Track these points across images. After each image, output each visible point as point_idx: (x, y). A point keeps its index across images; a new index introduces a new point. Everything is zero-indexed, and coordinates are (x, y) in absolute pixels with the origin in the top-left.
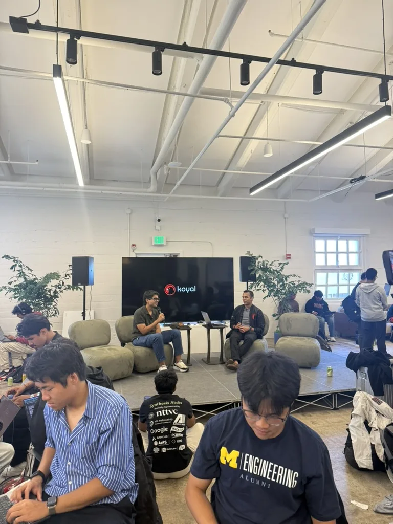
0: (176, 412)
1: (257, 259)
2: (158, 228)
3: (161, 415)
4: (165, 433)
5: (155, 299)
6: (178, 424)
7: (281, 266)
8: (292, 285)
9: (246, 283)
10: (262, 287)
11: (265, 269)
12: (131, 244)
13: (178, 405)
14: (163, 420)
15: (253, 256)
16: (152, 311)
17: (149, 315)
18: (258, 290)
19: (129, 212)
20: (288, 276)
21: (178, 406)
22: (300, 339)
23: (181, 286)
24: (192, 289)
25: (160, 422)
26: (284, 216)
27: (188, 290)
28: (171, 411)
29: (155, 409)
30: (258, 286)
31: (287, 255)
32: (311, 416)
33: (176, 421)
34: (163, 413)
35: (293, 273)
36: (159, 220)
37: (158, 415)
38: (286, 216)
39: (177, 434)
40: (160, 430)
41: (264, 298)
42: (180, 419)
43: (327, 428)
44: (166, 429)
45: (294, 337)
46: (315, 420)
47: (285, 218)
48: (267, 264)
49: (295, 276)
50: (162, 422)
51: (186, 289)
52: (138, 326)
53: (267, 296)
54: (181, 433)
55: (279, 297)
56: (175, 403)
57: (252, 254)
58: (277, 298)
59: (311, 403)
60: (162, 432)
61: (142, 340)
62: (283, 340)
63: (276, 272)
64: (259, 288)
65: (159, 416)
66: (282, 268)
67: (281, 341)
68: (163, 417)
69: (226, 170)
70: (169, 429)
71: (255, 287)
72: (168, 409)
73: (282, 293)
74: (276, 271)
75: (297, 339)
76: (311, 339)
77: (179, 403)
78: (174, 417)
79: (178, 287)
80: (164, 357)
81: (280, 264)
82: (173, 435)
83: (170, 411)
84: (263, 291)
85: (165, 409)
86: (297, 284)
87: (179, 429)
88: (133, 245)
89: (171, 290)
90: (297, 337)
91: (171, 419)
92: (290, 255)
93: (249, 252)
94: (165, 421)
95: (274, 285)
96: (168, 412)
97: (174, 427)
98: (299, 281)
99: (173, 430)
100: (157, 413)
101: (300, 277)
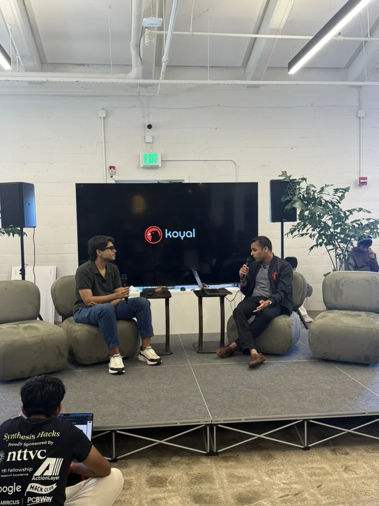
0: (42, 454)
1: (299, 183)
2: (149, 139)
3: (14, 459)
4: (16, 496)
5: (111, 248)
6: (43, 479)
7: (340, 194)
8: (357, 226)
9: (280, 223)
10: (310, 231)
11: (310, 200)
12: (108, 166)
13: (51, 439)
14: (14, 470)
15: (291, 178)
16: (106, 268)
17: (99, 275)
18: (302, 235)
19: (103, 114)
20: (351, 212)
21: (50, 442)
22: (353, 316)
23: (171, 230)
24: (189, 234)
25: (10, 473)
26: (357, 113)
27: (182, 235)
28: (34, 453)
29: (10, 444)
30: (303, 229)
31: (361, 179)
32: (347, 454)
33: (38, 473)
34: (19, 456)
35: (357, 207)
36: (150, 127)
37: (8, 460)
38: (361, 114)
39: (38, 499)
40: (8, 489)
41: (312, 248)
42: (47, 468)
43: (369, 481)
44: (18, 488)
45: (344, 312)
46: (352, 463)
47: (360, 117)
48: (314, 192)
49: (361, 209)
50: (12, 473)
51: (179, 234)
52: (80, 291)
53: (317, 245)
54: (48, 495)
55: (334, 245)
56: (47, 435)
57: (290, 176)
58: (331, 247)
59: (350, 431)
60: (11, 493)
61: (85, 313)
62: (324, 317)
63: (330, 206)
64: (305, 231)
65: (11, 461)
66: (342, 198)
67: (319, 318)
68: (16, 464)
69: (258, 34)
70: (24, 488)
71: (299, 231)
72: (29, 448)
73: (339, 238)
74: (331, 203)
75: (348, 315)
76: (373, 315)
77: (54, 434)
78: (37, 463)
79: (166, 230)
80: (116, 341)
81: (336, 190)
82: (29, 499)
83: (31, 452)
84: (311, 236)
85: (23, 448)
86: (365, 222)
87: (44, 487)
88: (111, 167)
89: (155, 235)
90: (348, 312)
91: (30, 469)
92: (365, 178)
93: (284, 173)
94: (18, 473)
95: (327, 227)
96: (28, 455)
97: (33, 484)
98: (369, 219)
99: (31, 490)
100: (10, 453)
101: (369, 212)
